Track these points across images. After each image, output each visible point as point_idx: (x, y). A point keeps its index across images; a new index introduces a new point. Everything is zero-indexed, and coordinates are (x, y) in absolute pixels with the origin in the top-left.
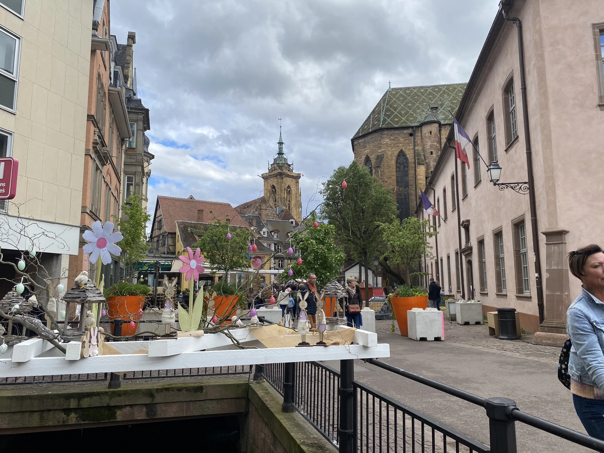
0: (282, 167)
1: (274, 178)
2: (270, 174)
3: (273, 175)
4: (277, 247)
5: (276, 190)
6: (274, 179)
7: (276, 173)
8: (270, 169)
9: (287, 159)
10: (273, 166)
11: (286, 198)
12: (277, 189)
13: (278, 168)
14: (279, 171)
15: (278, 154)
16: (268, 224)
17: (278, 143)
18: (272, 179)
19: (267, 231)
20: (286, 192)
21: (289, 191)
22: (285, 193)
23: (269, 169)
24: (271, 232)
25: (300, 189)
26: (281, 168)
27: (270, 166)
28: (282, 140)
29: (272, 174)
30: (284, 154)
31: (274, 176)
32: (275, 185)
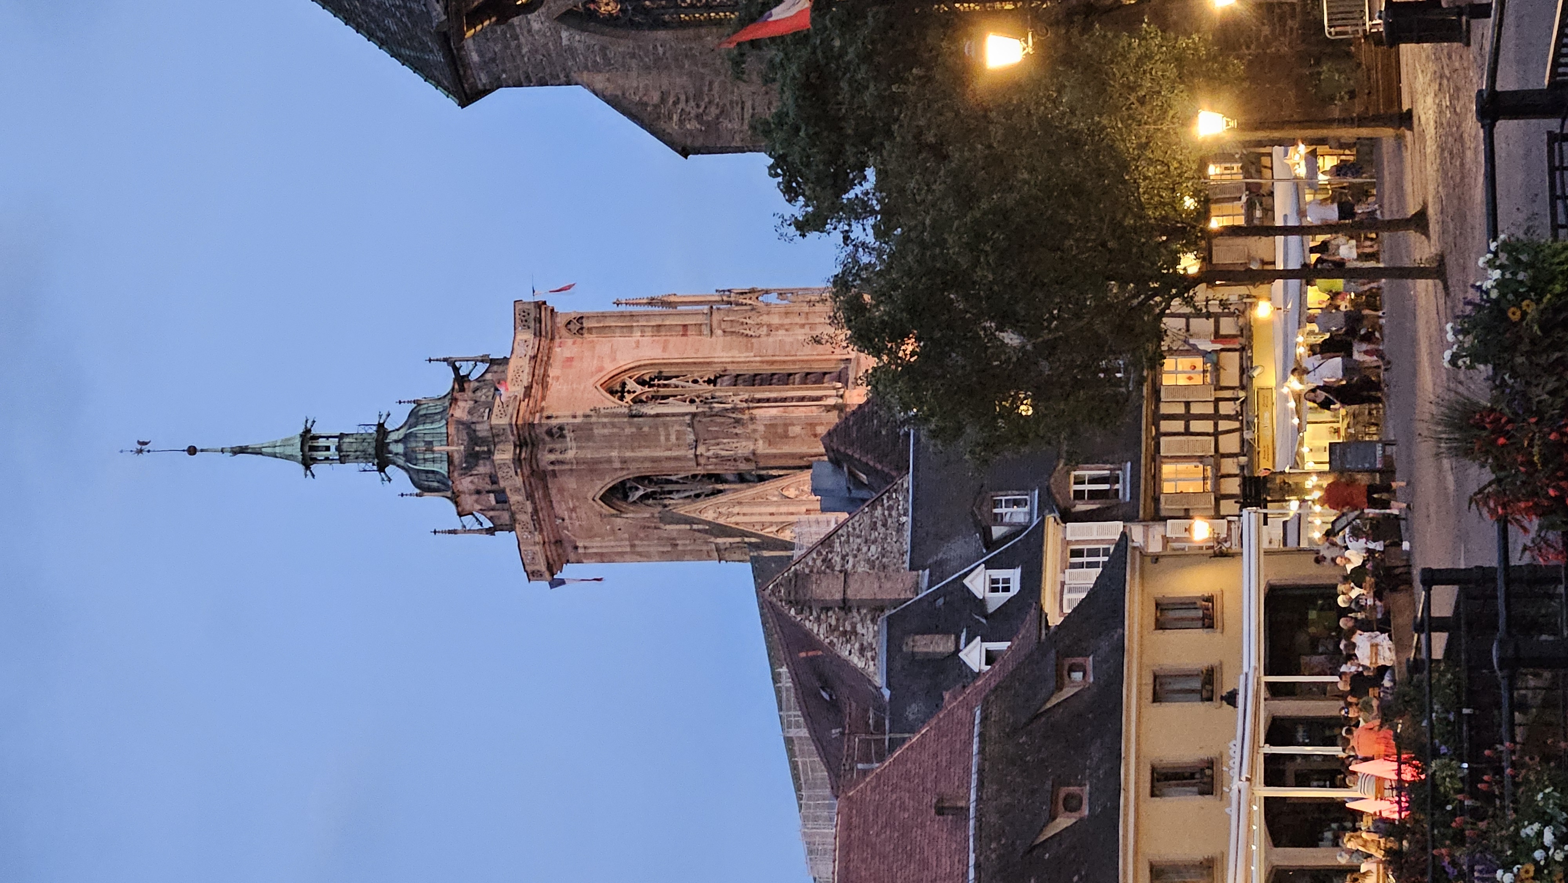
0: (474, 439)
1: (553, 492)
2: (524, 517)
3: (530, 496)
4: (1081, 507)
5: (641, 479)
6: (561, 490)
7: (518, 481)
8: (488, 524)
9: (418, 403)
10: (468, 501)
11: (693, 409)
12: (634, 470)
13: (483, 469)
14: (504, 455)
15: (381, 469)
16: (940, 563)
17: (307, 467)
18: (561, 509)
19: (989, 565)
20: (651, 409)
21: (641, 382)
22: (658, 415)
23: (491, 531)
24: (990, 544)
25: (622, 308)
26: (483, 441)
27: (468, 520)
28: (286, 443)
29: (529, 507)
30: (381, 426)
31: (538, 494)
32: (600, 486)
